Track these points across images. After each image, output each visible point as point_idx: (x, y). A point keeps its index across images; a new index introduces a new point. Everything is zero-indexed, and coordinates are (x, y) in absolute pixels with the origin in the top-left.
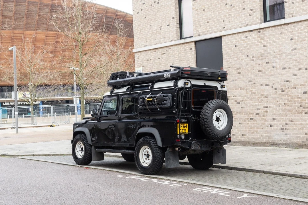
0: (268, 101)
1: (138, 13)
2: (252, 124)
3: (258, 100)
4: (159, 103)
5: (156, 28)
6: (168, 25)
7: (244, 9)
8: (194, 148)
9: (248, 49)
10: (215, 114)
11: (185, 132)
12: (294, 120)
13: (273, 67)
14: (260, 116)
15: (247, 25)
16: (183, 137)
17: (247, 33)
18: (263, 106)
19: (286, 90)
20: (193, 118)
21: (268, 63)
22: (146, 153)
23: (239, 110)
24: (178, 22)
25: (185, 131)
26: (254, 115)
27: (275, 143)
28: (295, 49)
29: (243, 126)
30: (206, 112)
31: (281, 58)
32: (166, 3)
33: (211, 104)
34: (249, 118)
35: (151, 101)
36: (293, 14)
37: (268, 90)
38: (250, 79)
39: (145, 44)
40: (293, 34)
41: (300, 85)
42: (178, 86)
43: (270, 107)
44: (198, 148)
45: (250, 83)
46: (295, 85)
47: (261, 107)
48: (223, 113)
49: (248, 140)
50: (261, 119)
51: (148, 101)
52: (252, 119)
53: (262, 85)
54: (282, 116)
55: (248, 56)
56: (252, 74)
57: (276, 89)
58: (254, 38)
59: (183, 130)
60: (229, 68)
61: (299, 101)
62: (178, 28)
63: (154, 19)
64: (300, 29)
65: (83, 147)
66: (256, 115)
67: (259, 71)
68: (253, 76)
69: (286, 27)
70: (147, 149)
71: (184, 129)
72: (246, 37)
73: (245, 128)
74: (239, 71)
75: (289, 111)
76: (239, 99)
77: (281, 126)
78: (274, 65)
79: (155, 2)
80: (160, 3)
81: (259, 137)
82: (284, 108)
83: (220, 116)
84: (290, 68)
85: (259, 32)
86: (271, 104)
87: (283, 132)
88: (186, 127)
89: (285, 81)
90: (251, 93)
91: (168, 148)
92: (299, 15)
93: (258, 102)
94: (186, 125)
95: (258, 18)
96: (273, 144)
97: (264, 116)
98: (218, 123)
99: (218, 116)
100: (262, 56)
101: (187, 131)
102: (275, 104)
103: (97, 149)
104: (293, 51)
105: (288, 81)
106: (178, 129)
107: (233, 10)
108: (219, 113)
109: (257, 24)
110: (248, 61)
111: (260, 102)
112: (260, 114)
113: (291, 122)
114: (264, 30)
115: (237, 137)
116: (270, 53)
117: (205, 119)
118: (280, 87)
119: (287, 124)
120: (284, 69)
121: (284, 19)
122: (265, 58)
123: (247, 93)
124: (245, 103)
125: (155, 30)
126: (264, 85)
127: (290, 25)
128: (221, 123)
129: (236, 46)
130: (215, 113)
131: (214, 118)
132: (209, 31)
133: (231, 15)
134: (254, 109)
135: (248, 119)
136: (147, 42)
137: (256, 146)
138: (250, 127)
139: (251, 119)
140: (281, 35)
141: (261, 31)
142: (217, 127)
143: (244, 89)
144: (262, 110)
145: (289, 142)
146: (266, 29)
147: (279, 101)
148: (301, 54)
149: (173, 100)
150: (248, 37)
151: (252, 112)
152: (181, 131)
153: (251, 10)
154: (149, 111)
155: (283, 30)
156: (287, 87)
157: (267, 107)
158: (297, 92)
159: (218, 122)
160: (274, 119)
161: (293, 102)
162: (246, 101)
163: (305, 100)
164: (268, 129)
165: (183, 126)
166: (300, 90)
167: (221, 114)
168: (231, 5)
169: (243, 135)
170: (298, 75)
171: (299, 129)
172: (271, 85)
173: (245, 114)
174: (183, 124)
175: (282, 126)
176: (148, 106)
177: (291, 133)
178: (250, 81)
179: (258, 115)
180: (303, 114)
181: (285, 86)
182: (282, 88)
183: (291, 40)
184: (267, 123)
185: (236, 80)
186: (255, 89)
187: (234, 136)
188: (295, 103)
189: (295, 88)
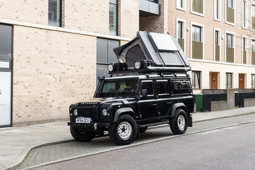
0: (50, 87)
2: (37, 106)
3: (43, 86)
7: (36, 9)
9: (37, 43)
12: (66, 101)
13: (55, 62)
15: (38, 23)
17: (38, 29)
18: (46, 91)
19: (63, 80)
21: (51, 57)
23: (26, 94)
26: (39, 98)
27: (53, 119)
28: (69, 51)
29: (28, 108)
31: (61, 56)
34: (35, 101)
37: (51, 79)
38: (37, 68)
40: (68, 40)
43: (51, 91)
45: (37, 72)
46: (68, 77)
47: (44, 92)
49: (32, 120)
50: (44, 101)
52: (37, 102)
53: (46, 74)
54: (59, 99)
55: (37, 48)
56: (39, 64)
57: (56, 78)
58: (42, 35)
60: (19, 55)
61: (69, 88)
64: (72, 39)
66: (41, 98)
67: (45, 63)
68: (39, 66)
69: (65, 34)
72: (37, 32)
73: (31, 110)
74: (28, 60)
75: (64, 95)
76: (27, 84)
77: (58, 106)
78: (56, 60)
81: (41, 116)
82: (60, 93)
84: (65, 64)
85: (47, 32)
87: (59, 110)
89: (62, 73)
90: (37, 80)
92: (73, 29)
95: (46, 20)
97: (46, 99)
100: (48, 52)
102: (54, 90)
104: (68, 53)
105: (64, 73)
110: (37, 52)
111: (44, 88)
112: (43, 97)
115: (23, 119)
116: (53, 50)
118: (58, 76)
119: (61, 104)
120: (62, 64)
122: (50, 54)
123: (34, 80)
124: (32, 88)
126: (48, 74)
129: (27, 38)
133: (24, 9)
134: (39, 93)
135: (33, 102)
137: (39, 124)
138: (35, 109)
139: (36, 101)
140: (61, 39)
143: (31, 76)
144: (45, 94)
145: (62, 117)
146: (52, 31)
148: (72, 55)
150: (38, 33)
151: (37, 96)
153: (42, 12)
155: (63, 35)
156: (63, 77)
157: (49, 92)
158: (69, 82)
160: (53, 101)
162: (33, 86)
163: (73, 87)
164: (48, 109)
166: (70, 80)
168: (25, 1)
169: (28, 116)
170: (70, 69)
172: (53, 74)
173: (31, 98)
177: (64, 111)
178: (37, 70)
179: (42, 98)
180: (72, 97)
181: (62, 77)
182: (60, 78)
183: (67, 44)
184: (48, 104)
185: (25, 68)
186: (41, 77)
187: (20, 118)
188: (67, 89)
189: (68, 79)
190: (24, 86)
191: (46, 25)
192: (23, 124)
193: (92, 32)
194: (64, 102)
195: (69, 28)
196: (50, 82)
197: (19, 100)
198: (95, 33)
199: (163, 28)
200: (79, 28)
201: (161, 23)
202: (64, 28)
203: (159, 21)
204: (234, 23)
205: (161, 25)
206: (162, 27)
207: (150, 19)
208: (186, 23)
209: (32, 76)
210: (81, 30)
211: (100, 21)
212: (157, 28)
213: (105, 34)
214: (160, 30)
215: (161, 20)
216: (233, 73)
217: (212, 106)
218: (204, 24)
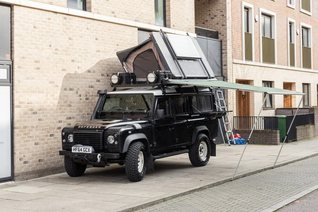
0: (72, 110)
2: (52, 142)
3: (61, 109)
9: (51, 36)
13: (78, 68)
15: (51, 3)
17: (51, 14)
18: (65, 117)
19: (90, 98)
21: (73, 61)
23: (36, 123)
26: (55, 130)
28: (98, 51)
29: (39, 147)
31: (87, 58)
34: (49, 134)
36: (98, 10)
38: (51, 80)
40: (98, 33)
43: (73, 118)
45: (51, 85)
47: (63, 118)
49: (45, 167)
52: (53, 136)
53: (65, 89)
55: (50, 46)
56: (54, 73)
57: (80, 96)
58: (58, 24)
60: (23, 58)
64: (103, 30)
66: (58, 129)
68: (55, 76)
69: (92, 22)
72: (49, 19)
73: (43, 150)
74: (38, 65)
76: (36, 107)
78: (80, 65)
84: (94, 72)
85: (65, 18)
86: (74, 115)
89: (89, 87)
90: (52, 99)
92: (104, 14)
100: (67, 51)
102: (78, 115)
104: (98, 53)
105: (92, 87)
110: (50, 53)
111: (62, 112)
114: (71, 17)
115: (30, 166)
118: (84, 92)
120: (89, 72)
121: (92, 13)
122: (70, 55)
124: (44, 113)
126: (68, 89)
129: (35, 27)
134: (55, 121)
135: (47, 136)
139: (51, 135)
140: (87, 30)
141: (68, 17)
143: (43, 92)
144: (65, 122)
146: (73, 17)
147: (83, 111)
150: (51, 21)
151: (52, 125)
155: (89, 25)
156: (91, 94)
157: (70, 118)
162: (45, 109)
169: (39, 161)
170: (101, 81)
172: (75, 89)
173: (43, 130)
178: (51, 82)
179: (60, 129)
181: (89, 93)
182: (86, 96)
183: (96, 39)
185: (33, 78)
187: (27, 165)
190: (31, 110)
191: (64, 7)
192: (32, 175)
193: (130, 20)
195: (98, 13)
196: (71, 102)
197: (25, 134)
198: (135, 21)
199: (226, 17)
200: (113, 13)
201: (222, 9)
202: (90, 13)
203: (219, 6)
204: (310, 11)
205: (222, 12)
206: (223, 15)
207: (204, 3)
208: (254, 10)
209: (44, 93)
210: (115, 16)
211: (142, 3)
212: (215, 16)
213: (150, 23)
214: (220, 20)
215: (221, 5)
216: (310, 84)
217: (298, 133)
218: (275, 12)
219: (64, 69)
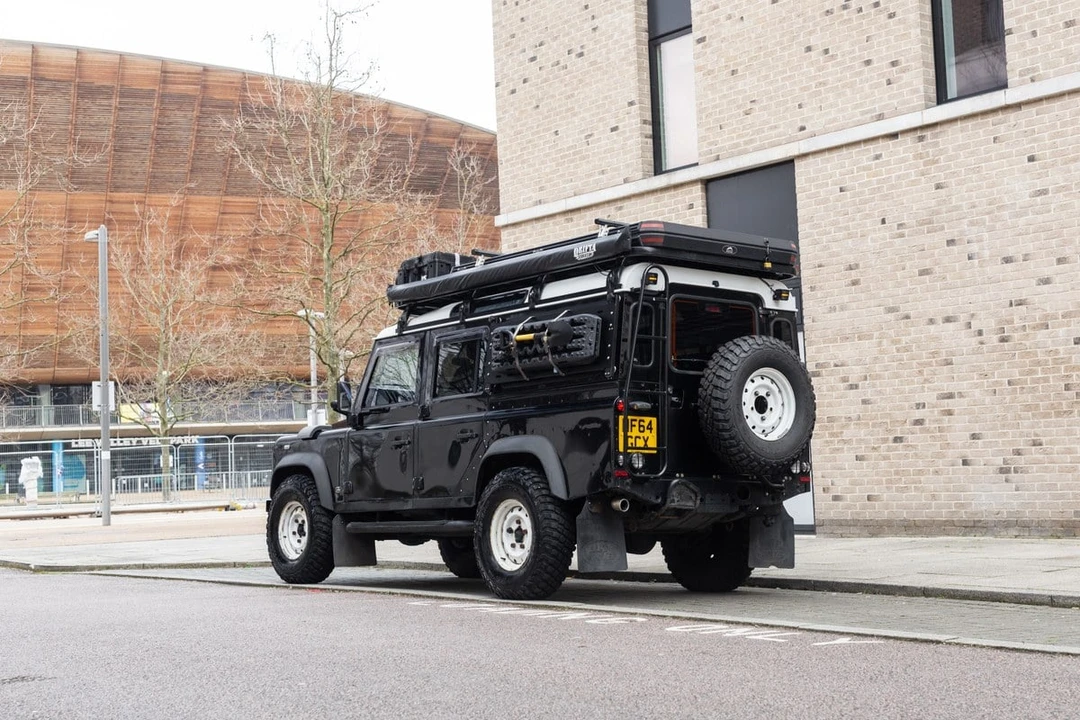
0: (955, 375)
1: (513, 92)
2: (899, 457)
3: (920, 373)
4: (556, 348)
5: (573, 141)
6: (614, 129)
7: (868, 62)
8: (676, 504)
9: (885, 197)
10: (749, 385)
11: (646, 445)
12: (1044, 440)
13: (970, 258)
14: (927, 431)
15: (880, 117)
16: (639, 464)
17: (881, 143)
18: (936, 393)
19: (1016, 335)
20: (674, 399)
21: (951, 242)
22: (515, 527)
23: (855, 410)
24: (648, 116)
25: (646, 441)
26: (908, 426)
27: (979, 521)
28: (1043, 192)
29: (868, 467)
30: (719, 377)
31: (998, 225)
32: (607, 53)
33: (737, 351)
34: (891, 437)
35: (529, 343)
36: (1034, 70)
37: (954, 337)
38: (891, 303)
39: (536, 196)
40: (1035, 140)
41: (1063, 317)
42: (620, 286)
43: (961, 395)
44: (690, 504)
45: (891, 316)
46: (1046, 316)
47: (930, 397)
48: (781, 382)
49: (885, 515)
50: (929, 439)
51: (521, 344)
52: (902, 442)
53: (931, 321)
54: (1003, 426)
55: (883, 221)
56: (899, 285)
57: (980, 333)
58: (903, 160)
59: (639, 438)
60: (820, 266)
61: (1059, 370)
62: (646, 137)
63: (567, 110)
64: (1058, 123)
65: (303, 521)
66: (915, 424)
67: (923, 272)
68: (900, 291)
69: (1012, 116)
70: (516, 512)
71: (641, 435)
72: (877, 157)
73: (877, 474)
75: (1028, 408)
76: (855, 373)
77: (999, 461)
78: (974, 248)
79: (569, 52)
80: (585, 53)
81: (923, 502)
82: (1008, 398)
83: (768, 395)
85: (921, 139)
86: (963, 386)
87: (1007, 481)
88: (651, 429)
89: (1011, 305)
90: (895, 350)
91: (588, 503)
92: (1057, 74)
93: (921, 379)
94: (651, 422)
95: (916, 91)
96: (972, 524)
97: (941, 430)
98: (763, 419)
99: (762, 393)
100: (930, 223)
101: (653, 443)
102: (977, 386)
103: (349, 525)
104: (1039, 199)
105: (1020, 303)
106: (621, 433)
107: (833, 66)
108: (767, 382)
109: (914, 110)
110: (884, 238)
111: (926, 381)
112: (927, 421)
113: (1034, 445)
114: (938, 129)
115: (848, 507)
116: (957, 208)
117: (716, 399)
118: (993, 324)
119: (1019, 454)
120: (1007, 260)
121: (1003, 91)
122: (943, 228)
123: (882, 352)
124: (874, 386)
125: (569, 148)
126: (939, 319)
127: (1025, 110)
128: (771, 417)
129: (841, 190)
130: (753, 381)
131: (748, 399)
132: (751, 141)
133: (825, 84)
134: (907, 404)
135: (885, 440)
136: (541, 189)
137: (914, 535)
138: (892, 470)
139: (897, 440)
140: (996, 145)
141: (928, 133)
142: (757, 432)
143: (870, 337)
144: (935, 406)
145: (1027, 515)
146: (945, 127)
147: (993, 374)
148: (1063, 207)
149: (604, 336)
150: (884, 158)
151: (899, 415)
152: (630, 441)
153: (894, 64)
154: (525, 378)
155: (1002, 127)
156: (1018, 323)
157: (950, 396)
158: (1053, 341)
159: (761, 415)
160: (974, 437)
161: (1040, 376)
162: (878, 377)
164: (954, 472)
165: (640, 426)
166: (1062, 331)
167: (773, 386)
168: (826, 51)
169: (869, 498)
170: (1057, 279)
171: (1061, 470)
172: (963, 318)
173: (874, 425)
174: (638, 418)
175: (1005, 461)
176: (521, 358)
177: (1036, 484)
178: (891, 310)
179: (921, 424)
180: (1076, 416)
181: (1011, 322)
182: (1002, 330)
184: (951, 452)
185: (843, 308)
186: (909, 334)
187: (840, 503)
188: (1046, 380)
189: (1047, 327)
190: (844, 380)
192: (853, 530)
194: (1036, 444)
195: (1034, 81)
196: (954, 353)
197: (832, 435)
209: (872, 338)
219: (924, 270)
